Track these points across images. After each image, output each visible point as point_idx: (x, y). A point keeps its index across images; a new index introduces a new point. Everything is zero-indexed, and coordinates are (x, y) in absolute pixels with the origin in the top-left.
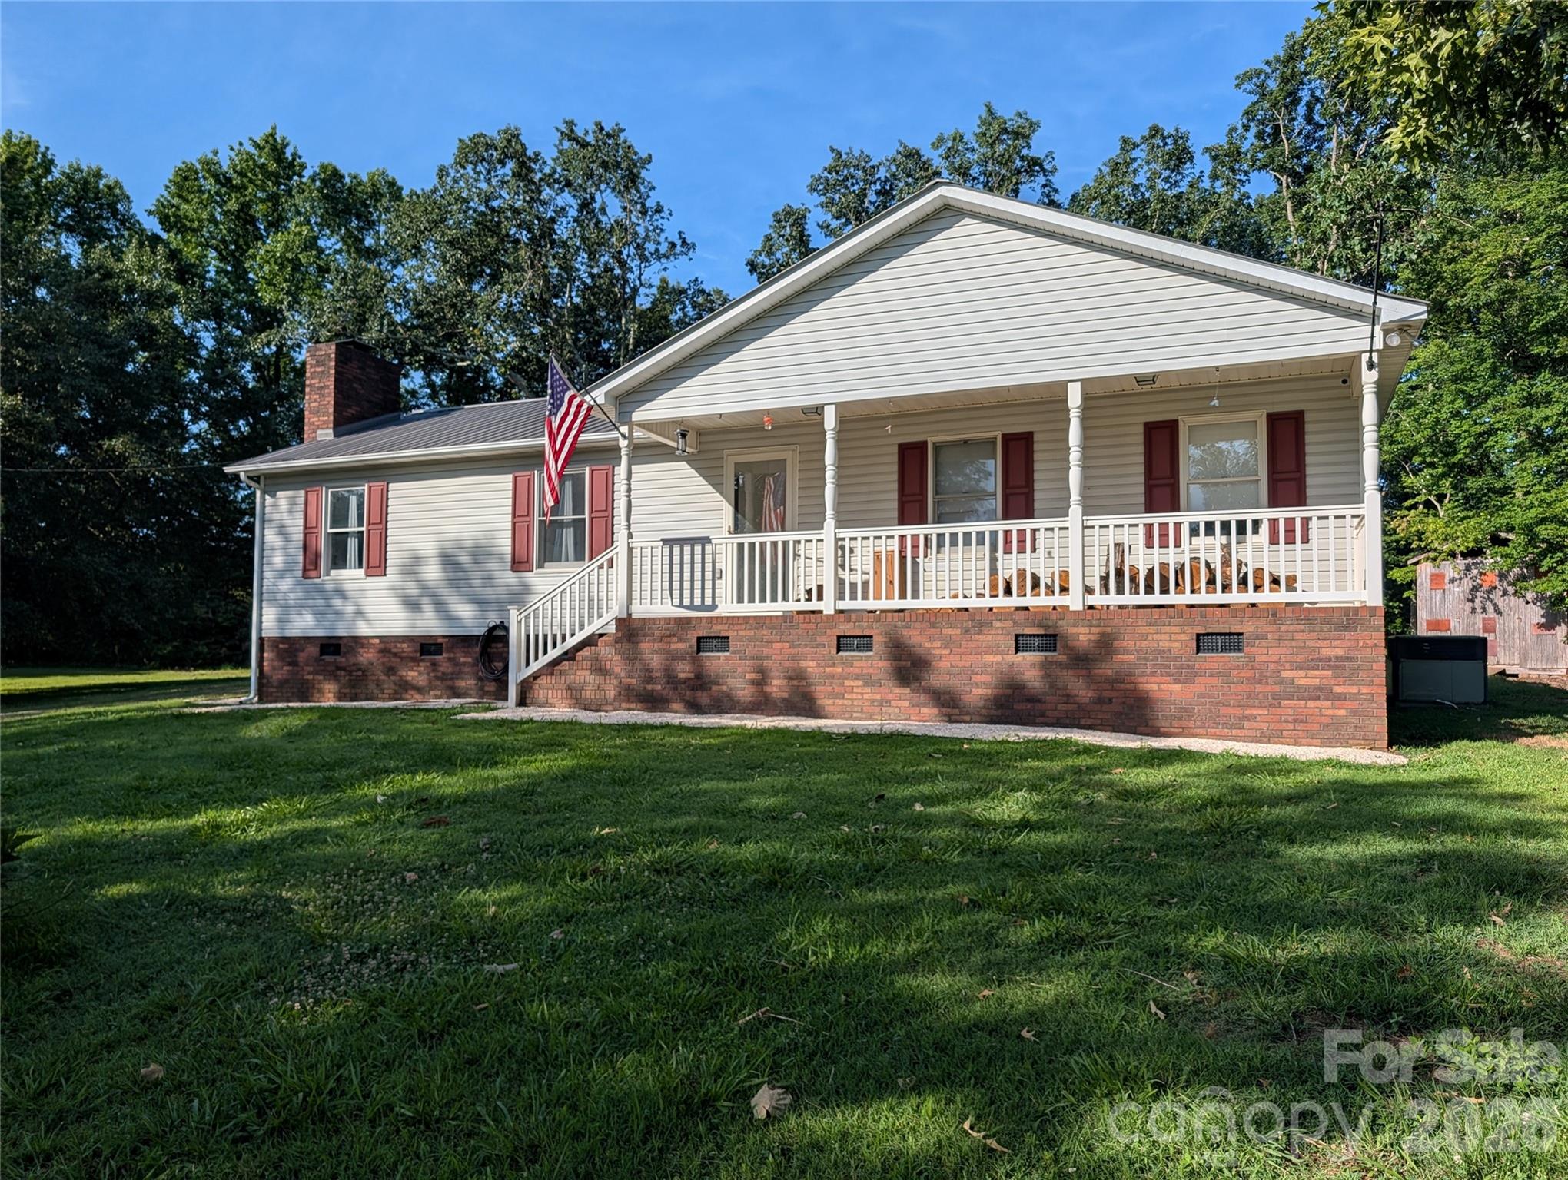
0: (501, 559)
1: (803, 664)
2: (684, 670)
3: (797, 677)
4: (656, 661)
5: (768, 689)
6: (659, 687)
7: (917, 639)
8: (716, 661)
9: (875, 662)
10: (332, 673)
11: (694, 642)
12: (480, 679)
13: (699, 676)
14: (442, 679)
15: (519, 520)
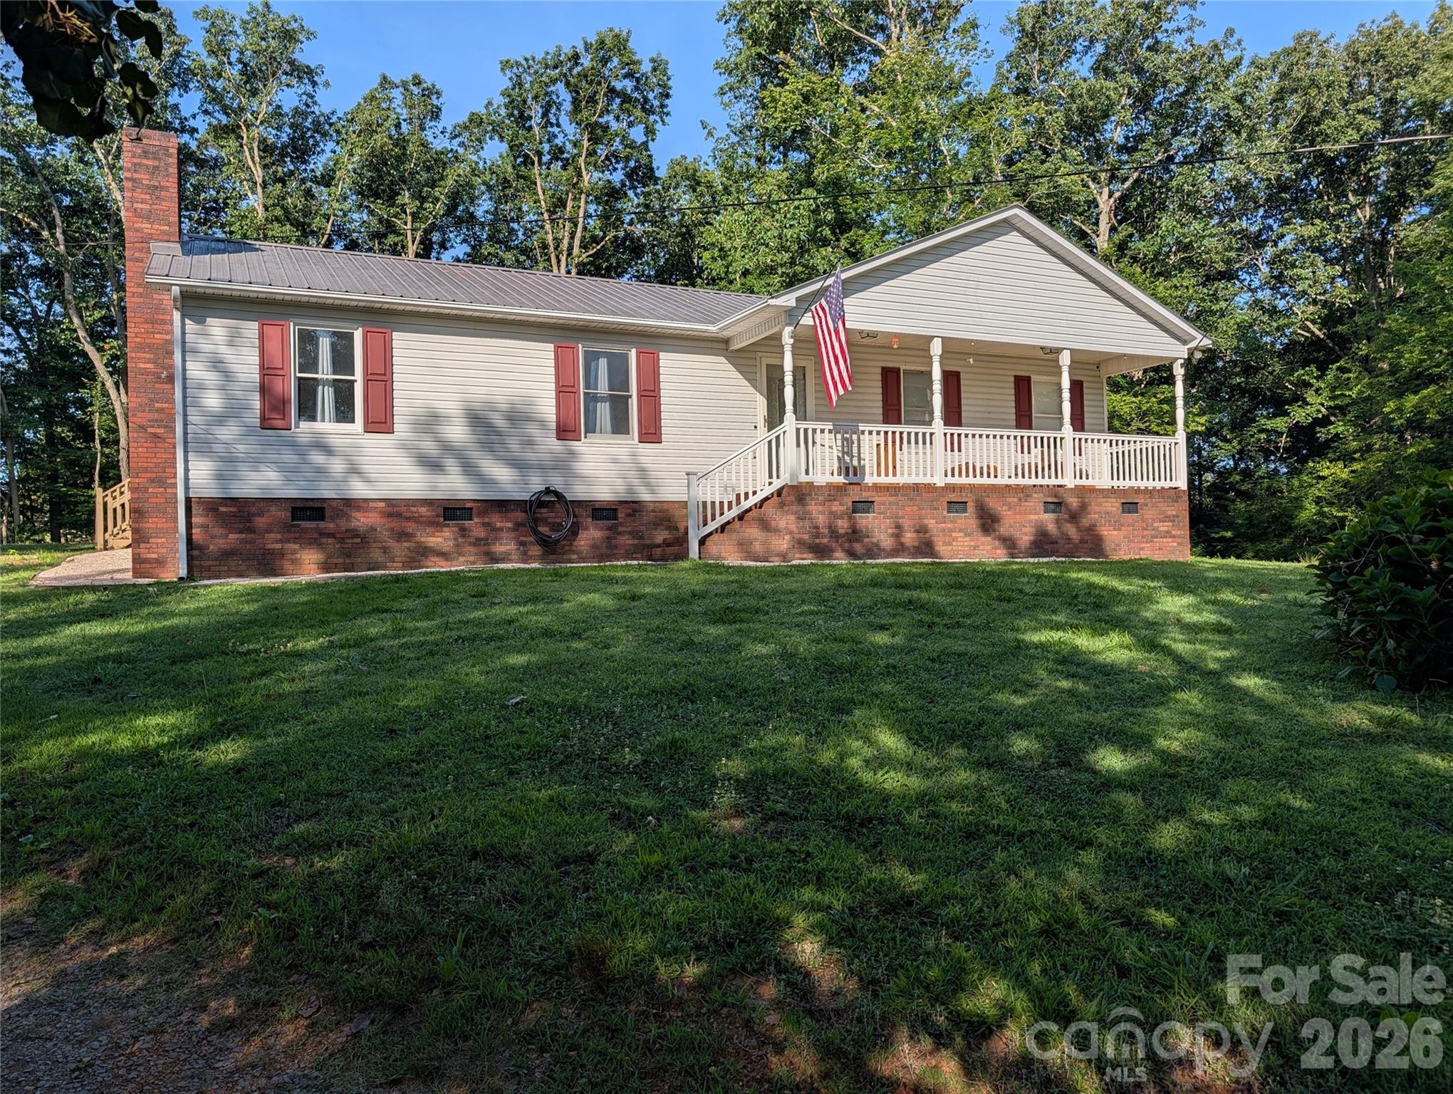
0: (542, 423)
1: (926, 521)
2: (843, 525)
3: (922, 530)
4: (821, 520)
5: (903, 540)
6: (825, 541)
7: (992, 503)
8: (866, 520)
9: (968, 519)
10: (315, 541)
11: (850, 504)
12: (522, 544)
13: (855, 531)
14: (475, 545)
15: (564, 390)
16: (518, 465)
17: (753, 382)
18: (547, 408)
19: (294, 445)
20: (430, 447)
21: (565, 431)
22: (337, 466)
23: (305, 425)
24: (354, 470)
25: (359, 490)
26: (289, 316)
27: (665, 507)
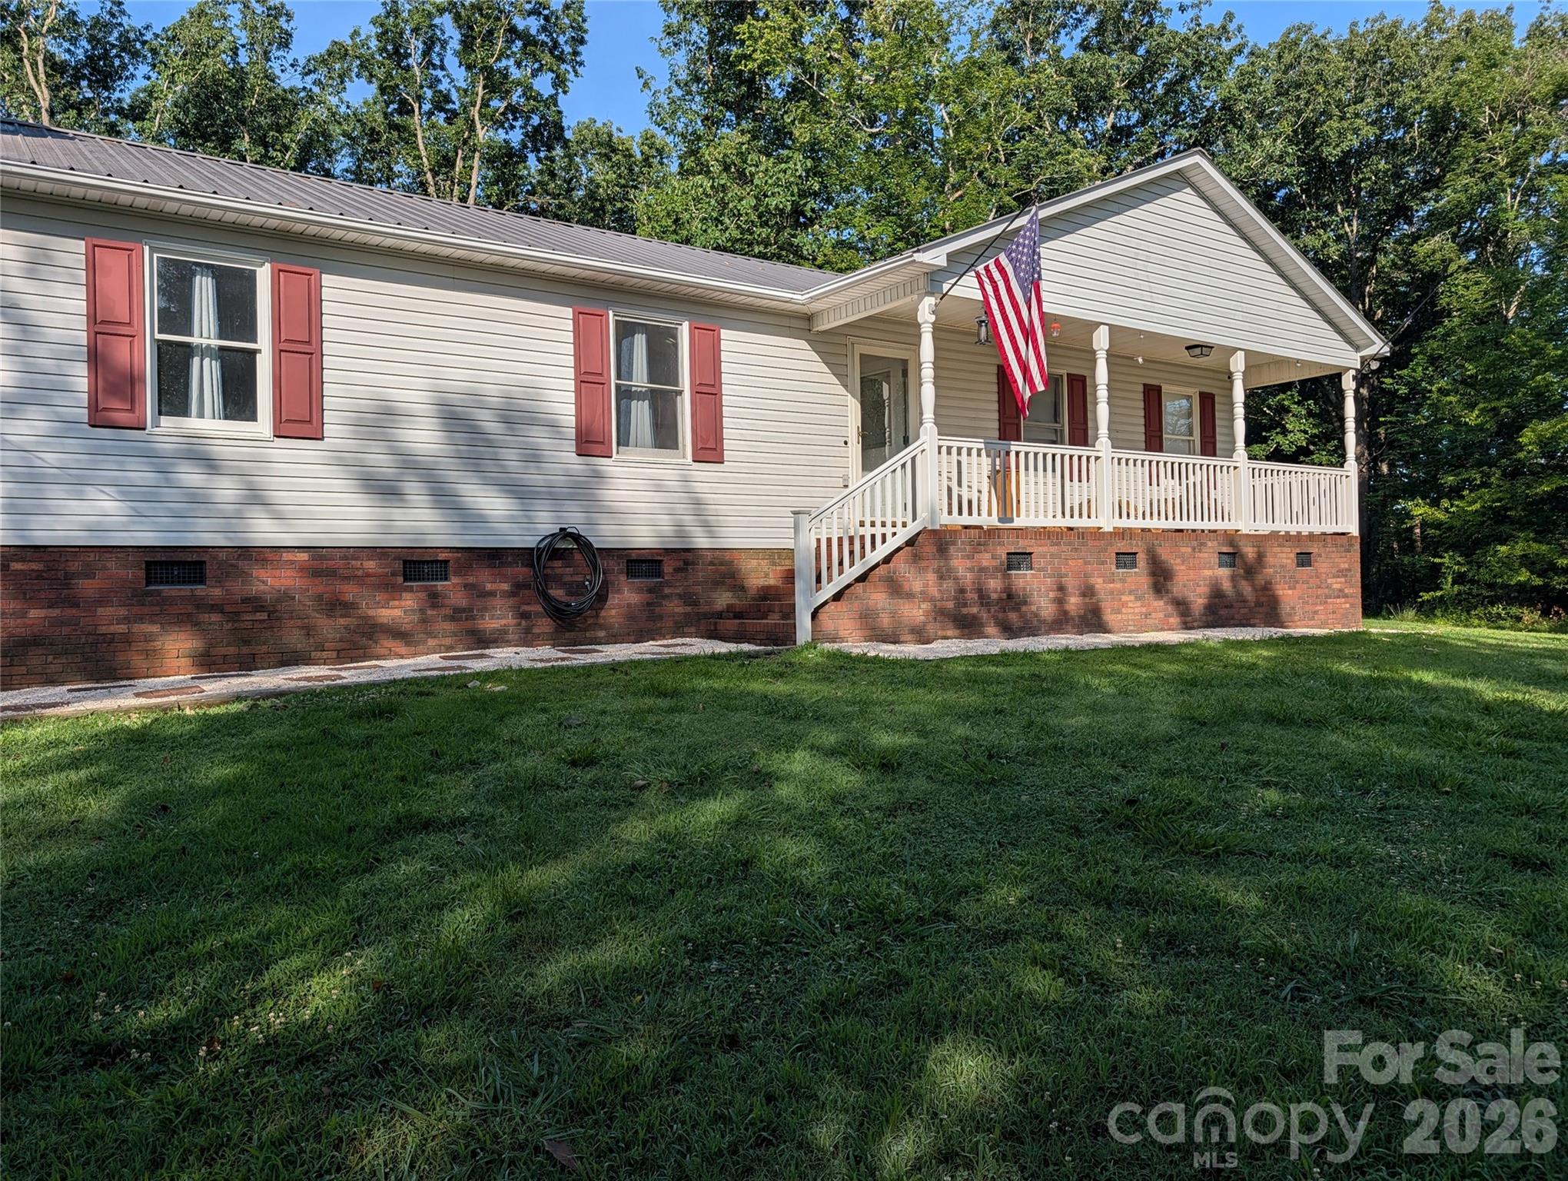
0: (554, 426)
1: (1092, 580)
2: (994, 584)
3: (1088, 592)
4: (967, 578)
5: (1068, 607)
6: (975, 610)
7: (1164, 553)
8: (1025, 579)
9: (1139, 576)
10: (186, 618)
11: (1004, 556)
12: (524, 616)
13: (1010, 596)
14: (452, 619)
15: (587, 379)
16: (519, 491)
17: (843, 378)
18: (562, 404)
19: (150, 455)
20: (380, 461)
21: (589, 442)
22: (226, 490)
23: (165, 421)
24: (255, 498)
25: (263, 531)
26: (141, 235)
27: (727, 556)
